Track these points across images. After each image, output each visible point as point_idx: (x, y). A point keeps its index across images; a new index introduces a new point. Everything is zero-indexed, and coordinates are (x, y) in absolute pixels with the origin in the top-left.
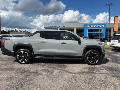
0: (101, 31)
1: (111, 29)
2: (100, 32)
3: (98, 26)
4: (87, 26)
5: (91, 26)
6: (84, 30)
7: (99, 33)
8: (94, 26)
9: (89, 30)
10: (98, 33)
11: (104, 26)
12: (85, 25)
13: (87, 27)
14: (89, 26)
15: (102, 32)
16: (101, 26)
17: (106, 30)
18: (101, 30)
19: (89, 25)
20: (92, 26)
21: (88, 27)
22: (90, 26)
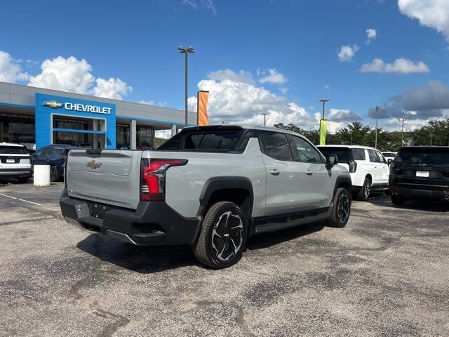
0: (99, 125)
1: (131, 121)
2: (95, 131)
3: (91, 108)
4: (48, 103)
5: (63, 106)
6: (34, 116)
7: (93, 134)
8: (77, 107)
9: (55, 117)
10: (91, 132)
11: (109, 109)
12: (37, 94)
13: (49, 106)
14: (55, 104)
15: (104, 130)
16: (101, 110)
17: (117, 127)
18: (99, 121)
19: (58, 99)
20: (69, 106)
21: (52, 108)
22: (60, 105)
